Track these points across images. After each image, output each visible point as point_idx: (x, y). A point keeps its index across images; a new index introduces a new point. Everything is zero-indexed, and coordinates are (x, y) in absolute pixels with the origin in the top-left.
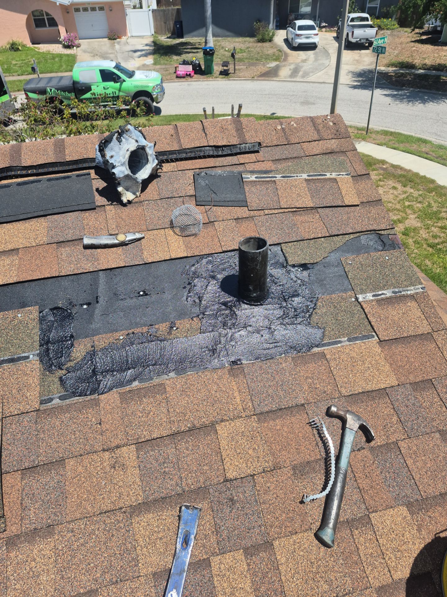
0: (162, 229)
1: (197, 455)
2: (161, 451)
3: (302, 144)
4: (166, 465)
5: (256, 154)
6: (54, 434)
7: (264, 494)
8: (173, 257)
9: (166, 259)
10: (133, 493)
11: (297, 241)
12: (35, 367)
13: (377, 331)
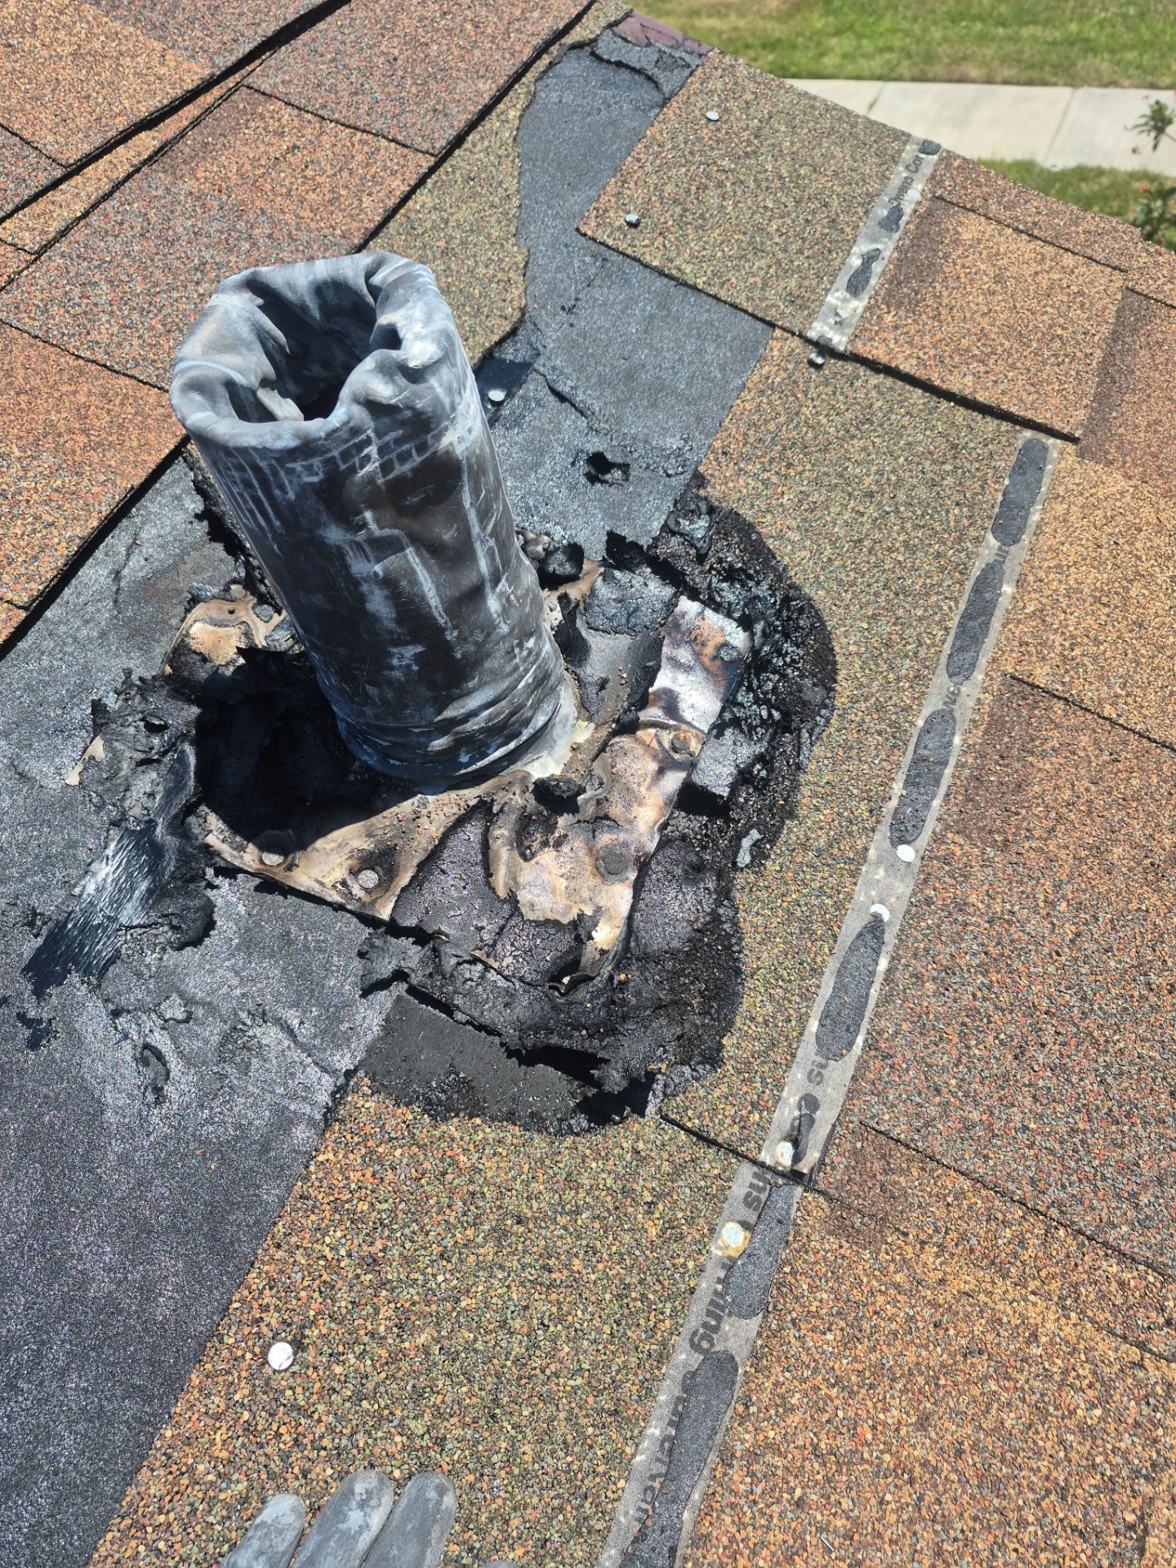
13: (1029, 415)
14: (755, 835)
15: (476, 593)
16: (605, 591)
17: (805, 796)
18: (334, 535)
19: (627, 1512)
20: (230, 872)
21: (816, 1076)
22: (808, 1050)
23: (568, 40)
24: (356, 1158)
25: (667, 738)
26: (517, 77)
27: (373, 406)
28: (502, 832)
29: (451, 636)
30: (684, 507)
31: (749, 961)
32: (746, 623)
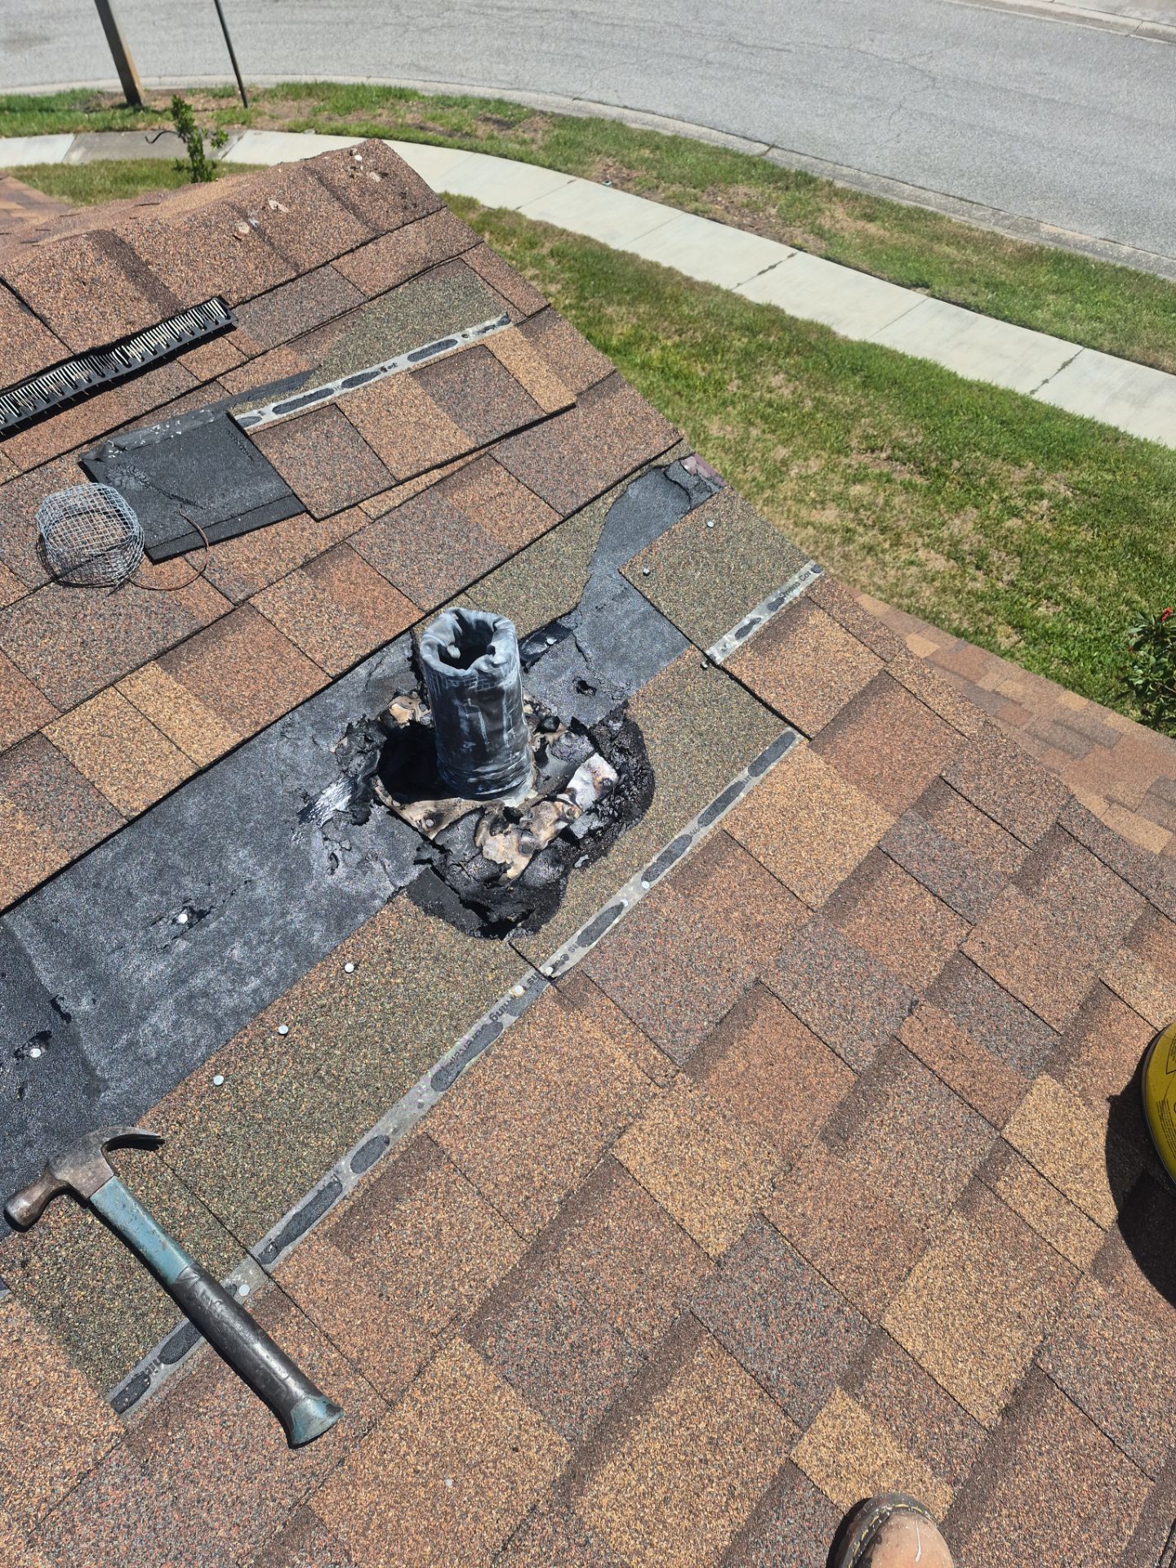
0: (105, 687)
1: (618, 1252)
2: (531, 1305)
3: (334, 263)
4: (564, 1330)
5: (230, 336)
6: (224, 1463)
7: (804, 1235)
8: (204, 762)
9: (185, 776)
10: (537, 1452)
11: (500, 565)
12: (15, 1323)
13: (793, 720)
14: (586, 857)
15: (500, 732)
16: (564, 741)
17: (614, 850)
18: (456, 702)
19: (448, 1055)
20: (380, 803)
21: (572, 950)
22: (573, 940)
23: (654, 463)
24: (394, 916)
25: (567, 808)
26: (620, 481)
27: (480, 671)
28: (486, 822)
29: (487, 743)
30: (613, 716)
31: (564, 902)
32: (619, 773)
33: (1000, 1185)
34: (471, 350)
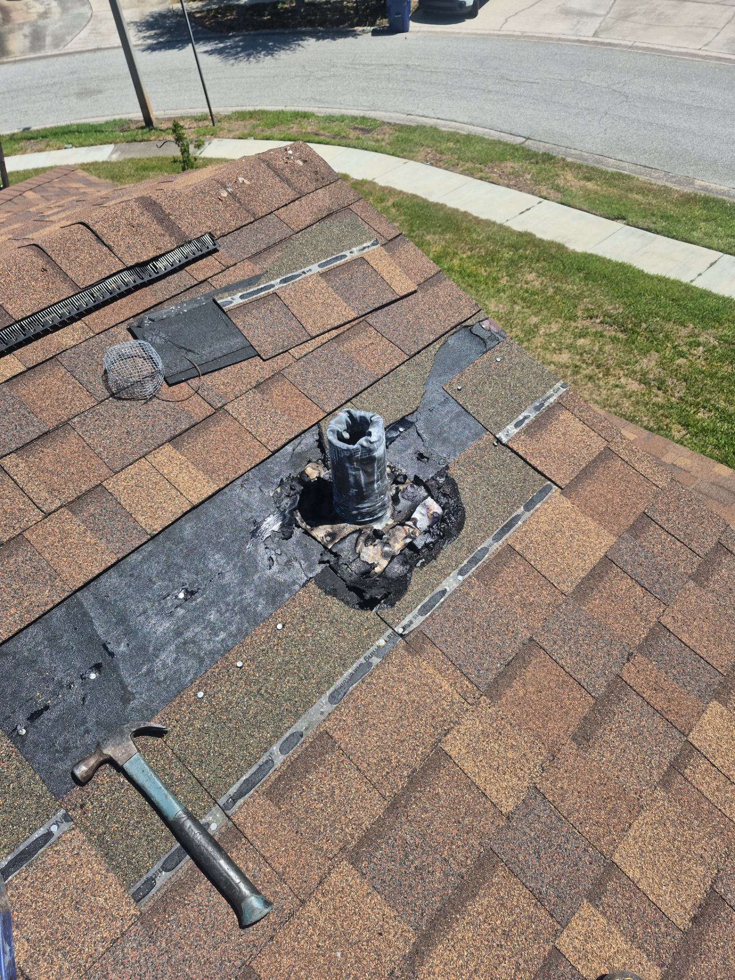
0: (140, 458)
1: (444, 809)
2: (390, 841)
3: (276, 212)
4: (411, 858)
5: (215, 255)
6: (199, 936)
7: (562, 801)
8: (196, 502)
9: (185, 510)
10: (394, 936)
11: (371, 385)
12: (76, 843)
13: (551, 477)
14: (424, 560)
15: (373, 483)
16: (409, 489)
17: (440, 556)
18: (347, 465)
19: (338, 683)
20: (299, 527)
21: (415, 617)
22: (416, 611)
23: (464, 324)
24: (307, 595)
25: (411, 530)
26: (443, 335)
27: (362, 446)
28: (362, 538)
29: (364, 490)
30: (440, 474)
31: (410, 588)
32: (443, 509)
33: (687, 771)
34: (355, 260)
